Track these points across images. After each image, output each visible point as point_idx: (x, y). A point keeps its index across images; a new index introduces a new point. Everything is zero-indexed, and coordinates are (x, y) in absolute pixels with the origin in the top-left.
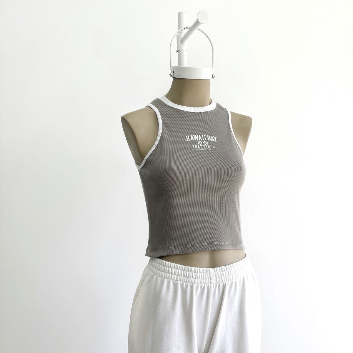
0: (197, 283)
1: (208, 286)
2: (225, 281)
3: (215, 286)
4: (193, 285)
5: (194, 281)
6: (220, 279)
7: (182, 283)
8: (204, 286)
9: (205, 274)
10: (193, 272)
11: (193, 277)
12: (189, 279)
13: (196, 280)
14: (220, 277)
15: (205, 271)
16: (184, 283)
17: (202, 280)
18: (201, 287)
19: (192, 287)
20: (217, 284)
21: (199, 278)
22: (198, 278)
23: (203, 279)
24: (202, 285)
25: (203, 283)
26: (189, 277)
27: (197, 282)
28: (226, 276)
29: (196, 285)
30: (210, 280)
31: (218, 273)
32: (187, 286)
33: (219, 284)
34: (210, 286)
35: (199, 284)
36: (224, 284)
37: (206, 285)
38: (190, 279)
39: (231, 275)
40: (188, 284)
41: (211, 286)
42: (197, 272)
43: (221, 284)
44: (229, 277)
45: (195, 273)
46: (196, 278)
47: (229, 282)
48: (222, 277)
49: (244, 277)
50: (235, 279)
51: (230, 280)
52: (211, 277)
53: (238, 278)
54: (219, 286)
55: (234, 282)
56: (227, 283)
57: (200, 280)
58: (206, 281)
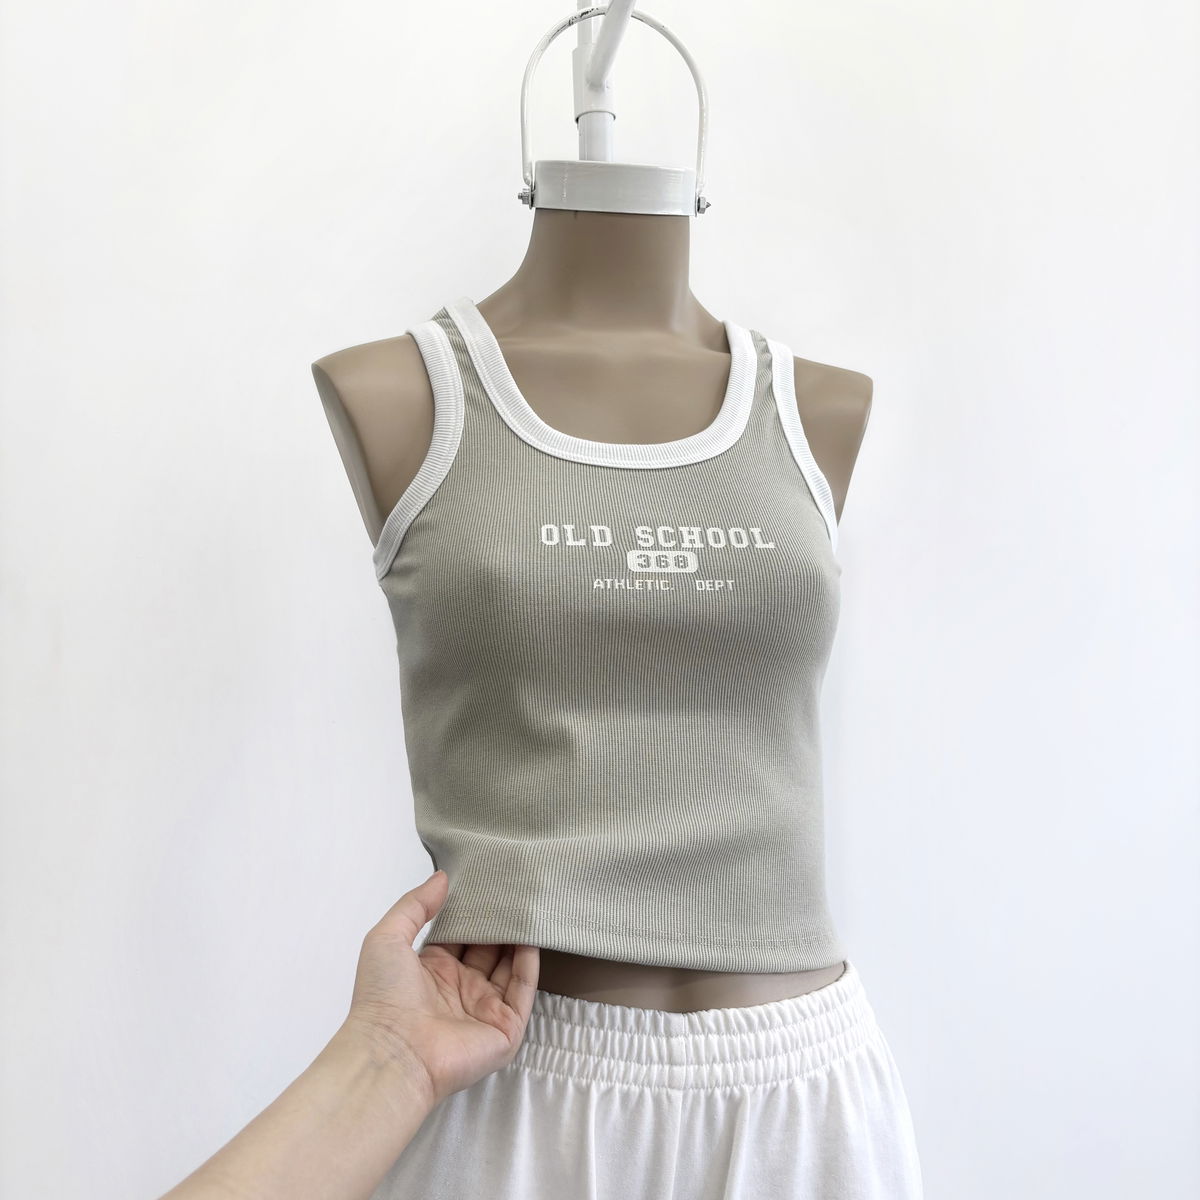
1: (659, 1094)
4: (589, 1087)
5: (596, 1066)
6: (715, 1065)
7: (539, 1073)
8: (641, 1095)
9: (649, 1041)
10: (592, 1024)
11: (589, 1051)
12: (572, 1058)
13: (605, 1062)
14: (714, 1060)
15: (648, 1025)
16: (551, 1077)
17: (634, 1067)
19: (583, 1094)
20: (702, 1093)
21: (617, 1054)
22: (613, 1055)
23: (639, 1060)
24: (629, 1089)
25: (635, 1081)
26: (571, 1048)
28: (744, 1057)
29: (603, 1086)
30: (667, 1067)
31: (707, 1037)
32: (560, 1088)
33: (713, 1093)
34: (669, 1097)
35: (618, 1086)
37: (647, 1091)
38: (576, 1056)
39: (767, 1053)
40: (565, 1082)
41: (673, 1098)
43: (718, 1093)
44: (760, 1062)
45: (602, 1032)
46: (603, 1053)
47: (760, 1088)
48: (728, 1056)
49: (830, 1067)
50: (789, 1076)
51: (762, 1079)
52: (676, 1053)
53: (802, 1072)
54: (710, 1100)
55: (783, 1085)
56: (748, 1089)
57: (622, 1064)
58: (649, 1069)
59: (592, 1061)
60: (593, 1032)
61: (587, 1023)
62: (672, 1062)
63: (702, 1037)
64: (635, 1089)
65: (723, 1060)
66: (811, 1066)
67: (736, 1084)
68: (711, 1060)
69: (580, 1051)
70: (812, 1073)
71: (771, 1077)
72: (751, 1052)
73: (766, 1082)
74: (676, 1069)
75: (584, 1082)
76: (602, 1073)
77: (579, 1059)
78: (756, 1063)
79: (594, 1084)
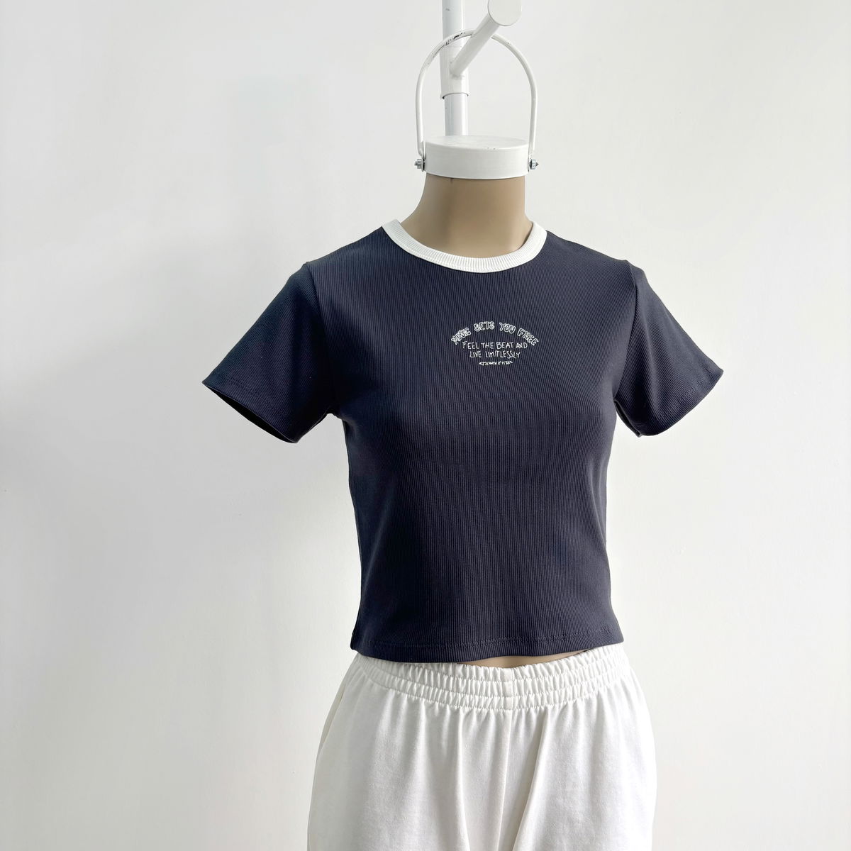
1: (499, 713)
2: (545, 701)
4: (458, 710)
6: (530, 696)
8: (488, 714)
9: (492, 684)
11: (458, 690)
13: (467, 697)
14: (529, 693)
15: (491, 677)
16: (437, 704)
17: (484, 699)
20: (523, 711)
21: (474, 692)
23: (486, 695)
24: (481, 711)
25: (485, 706)
26: (448, 689)
28: (547, 689)
29: (467, 709)
30: (503, 698)
31: (525, 681)
33: (529, 709)
34: (504, 714)
35: (475, 709)
37: (492, 711)
38: (451, 693)
39: (560, 687)
40: (445, 708)
41: (507, 714)
43: (532, 710)
44: (556, 692)
45: (465, 680)
46: (466, 692)
47: (557, 706)
48: (537, 691)
49: (599, 692)
50: (573, 698)
51: (557, 701)
52: (507, 690)
53: (581, 695)
54: (528, 714)
55: (570, 704)
56: (550, 707)
57: (477, 697)
58: (493, 700)
59: (460, 696)
60: (460, 680)
61: (457, 675)
62: (505, 695)
63: (523, 681)
64: (485, 711)
65: (534, 692)
66: (586, 692)
67: (542, 704)
68: (527, 692)
69: (453, 691)
70: (587, 696)
71: (563, 700)
72: (551, 687)
73: (560, 702)
74: (507, 699)
75: (456, 708)
76: (466, 702)
77: (453, 695)
78: (554, 693)
79: (461, 708)
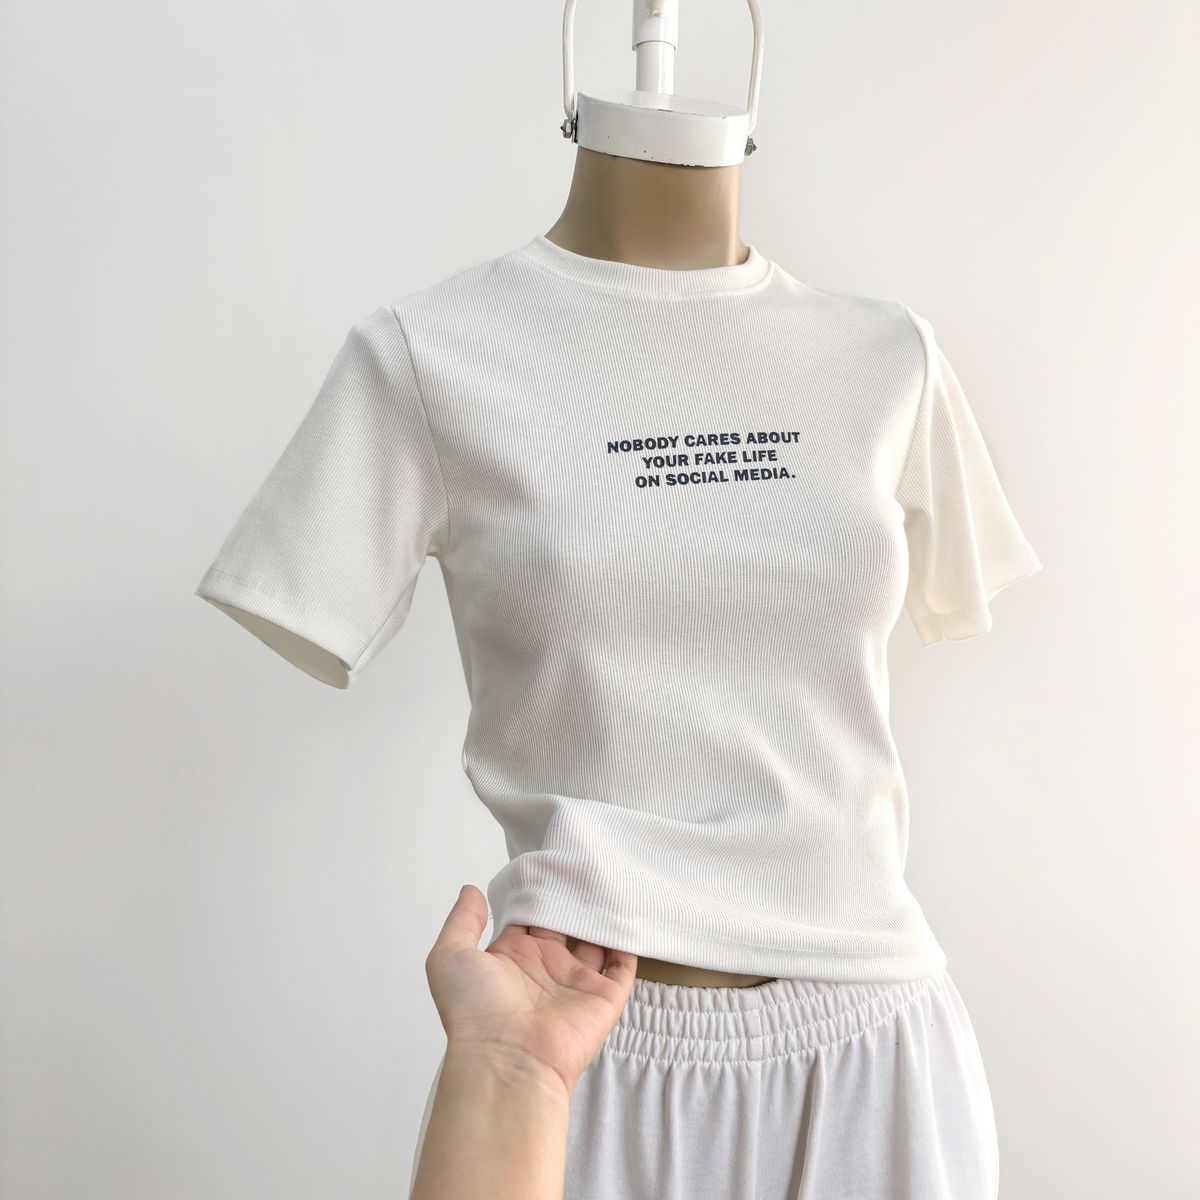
0: (691, 1056)
3: (768, 1068)
18: (707, 1073)
27: (687, 1052)
36: (812, 1053)
42: (690, 1008)
